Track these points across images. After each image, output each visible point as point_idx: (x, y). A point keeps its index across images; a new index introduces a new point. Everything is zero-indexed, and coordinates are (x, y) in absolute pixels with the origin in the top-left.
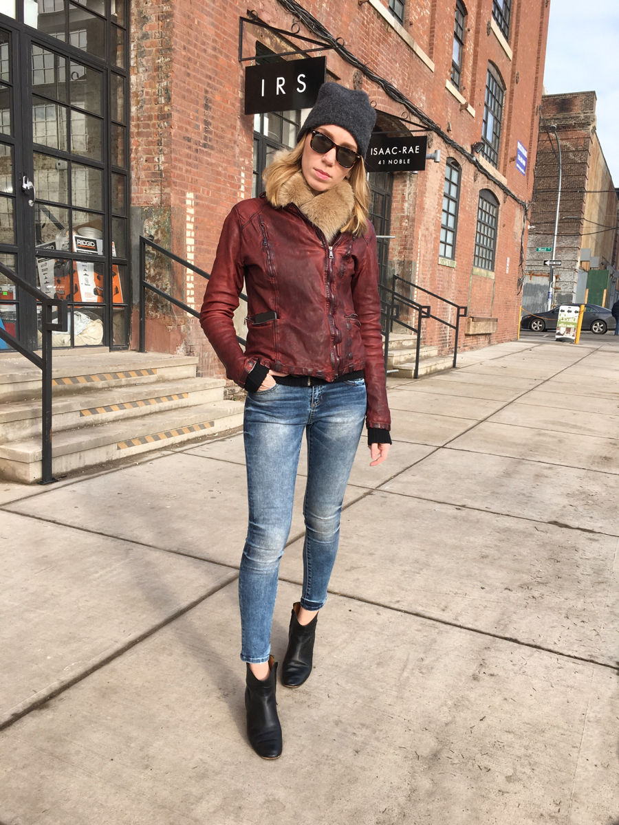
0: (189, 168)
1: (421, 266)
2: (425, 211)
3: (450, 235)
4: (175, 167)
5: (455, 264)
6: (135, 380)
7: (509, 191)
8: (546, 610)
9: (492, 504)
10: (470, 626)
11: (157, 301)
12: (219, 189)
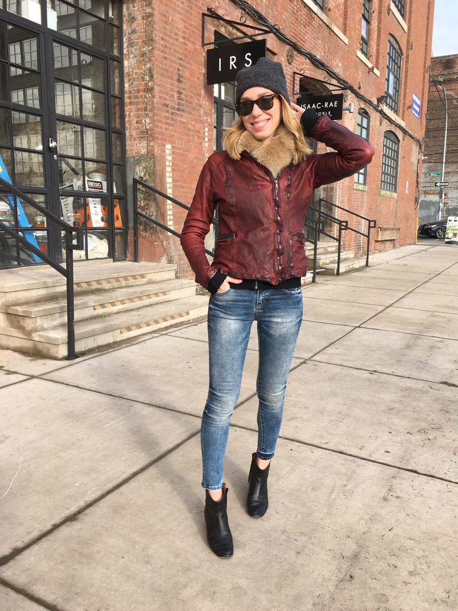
0: (167, 126)
1: (340, 191)
4: (157, 127)
5: (366, 188)
6: (132, 282)
7: (407, 132)
8: (439, 449)
9: (397, 369)
10: (381, 461)
11: (146, 225)
12: (189, 141)
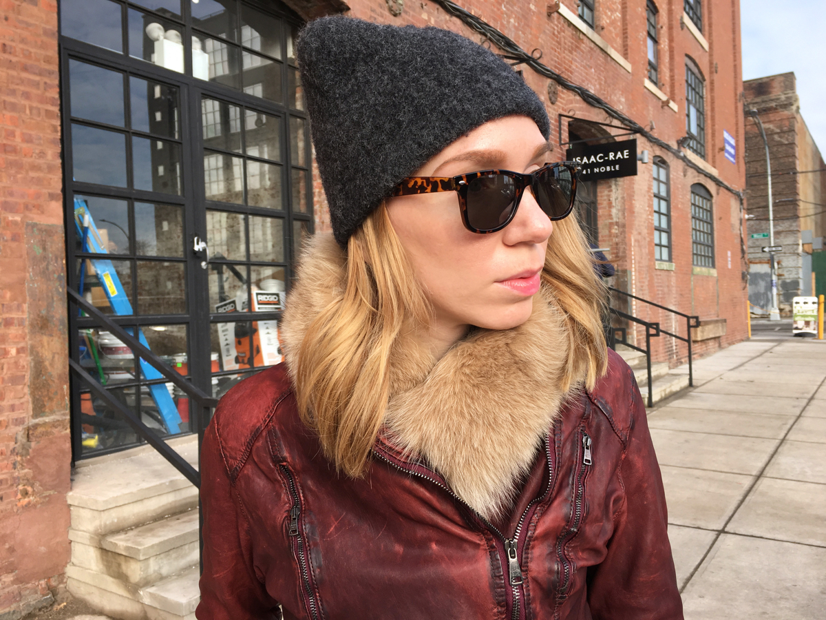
1: (637, 274)
2: (636, 214)
3: (664, 236)
5: (673, 266)
7: (721, 183)
